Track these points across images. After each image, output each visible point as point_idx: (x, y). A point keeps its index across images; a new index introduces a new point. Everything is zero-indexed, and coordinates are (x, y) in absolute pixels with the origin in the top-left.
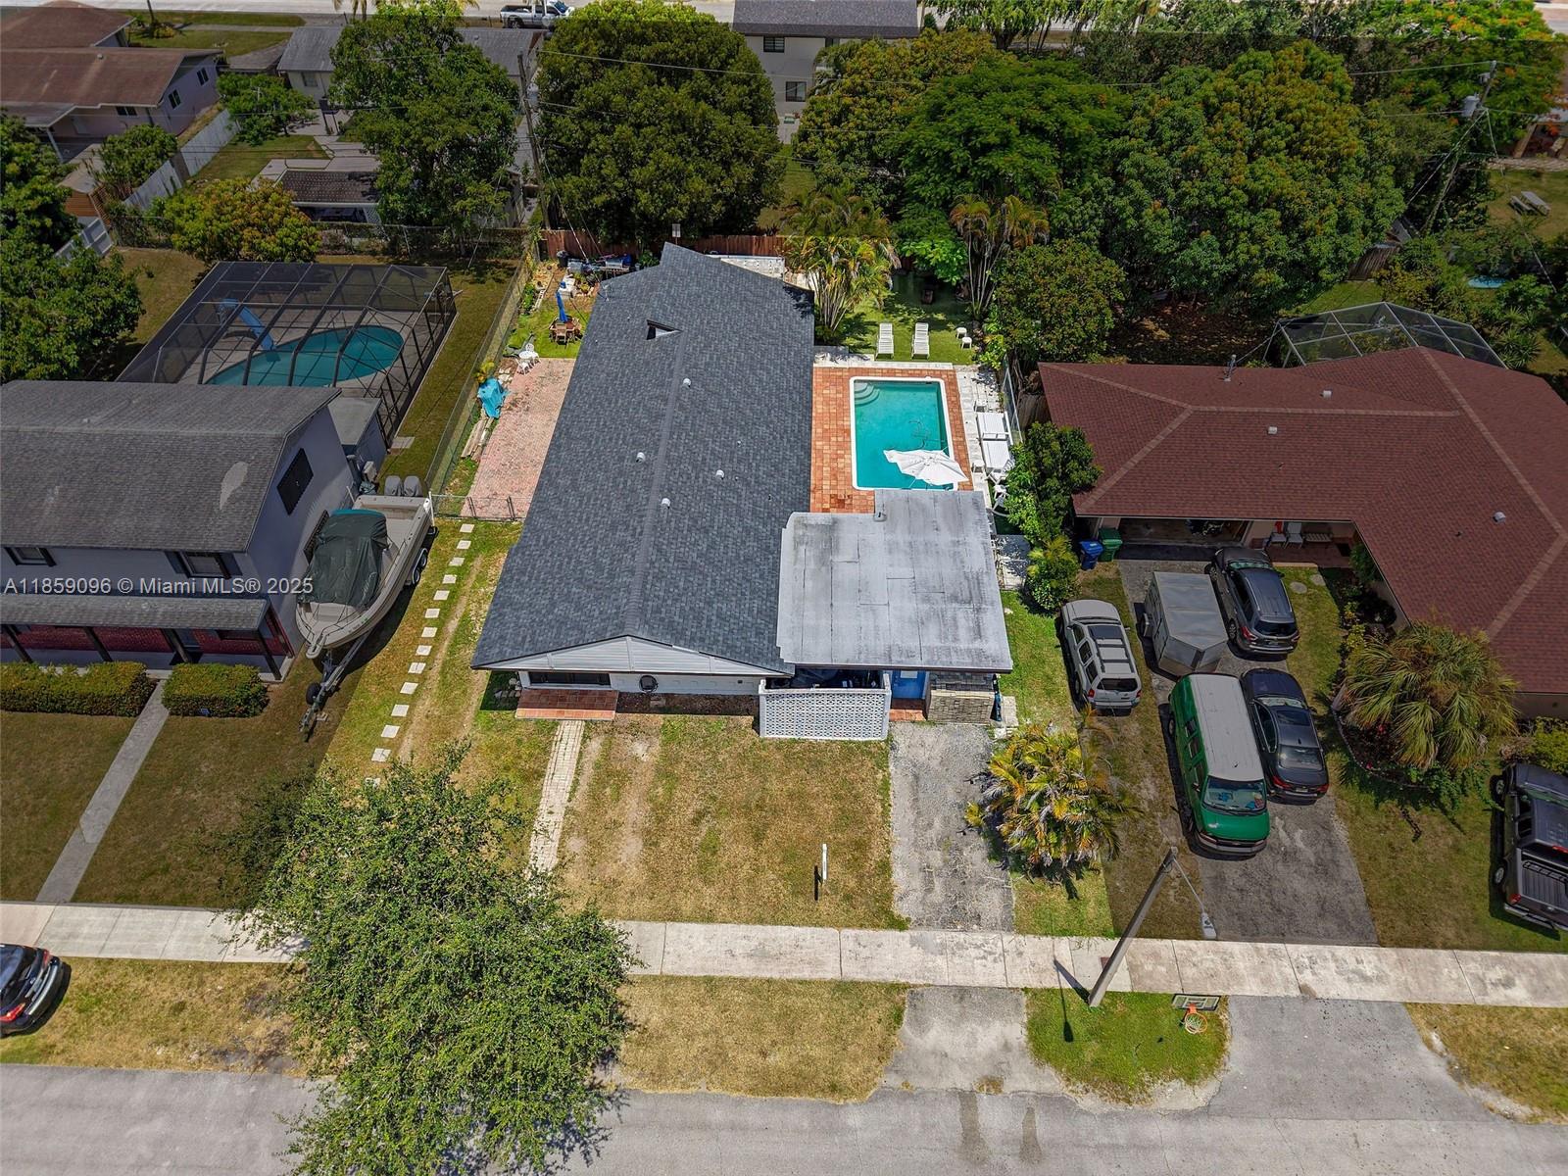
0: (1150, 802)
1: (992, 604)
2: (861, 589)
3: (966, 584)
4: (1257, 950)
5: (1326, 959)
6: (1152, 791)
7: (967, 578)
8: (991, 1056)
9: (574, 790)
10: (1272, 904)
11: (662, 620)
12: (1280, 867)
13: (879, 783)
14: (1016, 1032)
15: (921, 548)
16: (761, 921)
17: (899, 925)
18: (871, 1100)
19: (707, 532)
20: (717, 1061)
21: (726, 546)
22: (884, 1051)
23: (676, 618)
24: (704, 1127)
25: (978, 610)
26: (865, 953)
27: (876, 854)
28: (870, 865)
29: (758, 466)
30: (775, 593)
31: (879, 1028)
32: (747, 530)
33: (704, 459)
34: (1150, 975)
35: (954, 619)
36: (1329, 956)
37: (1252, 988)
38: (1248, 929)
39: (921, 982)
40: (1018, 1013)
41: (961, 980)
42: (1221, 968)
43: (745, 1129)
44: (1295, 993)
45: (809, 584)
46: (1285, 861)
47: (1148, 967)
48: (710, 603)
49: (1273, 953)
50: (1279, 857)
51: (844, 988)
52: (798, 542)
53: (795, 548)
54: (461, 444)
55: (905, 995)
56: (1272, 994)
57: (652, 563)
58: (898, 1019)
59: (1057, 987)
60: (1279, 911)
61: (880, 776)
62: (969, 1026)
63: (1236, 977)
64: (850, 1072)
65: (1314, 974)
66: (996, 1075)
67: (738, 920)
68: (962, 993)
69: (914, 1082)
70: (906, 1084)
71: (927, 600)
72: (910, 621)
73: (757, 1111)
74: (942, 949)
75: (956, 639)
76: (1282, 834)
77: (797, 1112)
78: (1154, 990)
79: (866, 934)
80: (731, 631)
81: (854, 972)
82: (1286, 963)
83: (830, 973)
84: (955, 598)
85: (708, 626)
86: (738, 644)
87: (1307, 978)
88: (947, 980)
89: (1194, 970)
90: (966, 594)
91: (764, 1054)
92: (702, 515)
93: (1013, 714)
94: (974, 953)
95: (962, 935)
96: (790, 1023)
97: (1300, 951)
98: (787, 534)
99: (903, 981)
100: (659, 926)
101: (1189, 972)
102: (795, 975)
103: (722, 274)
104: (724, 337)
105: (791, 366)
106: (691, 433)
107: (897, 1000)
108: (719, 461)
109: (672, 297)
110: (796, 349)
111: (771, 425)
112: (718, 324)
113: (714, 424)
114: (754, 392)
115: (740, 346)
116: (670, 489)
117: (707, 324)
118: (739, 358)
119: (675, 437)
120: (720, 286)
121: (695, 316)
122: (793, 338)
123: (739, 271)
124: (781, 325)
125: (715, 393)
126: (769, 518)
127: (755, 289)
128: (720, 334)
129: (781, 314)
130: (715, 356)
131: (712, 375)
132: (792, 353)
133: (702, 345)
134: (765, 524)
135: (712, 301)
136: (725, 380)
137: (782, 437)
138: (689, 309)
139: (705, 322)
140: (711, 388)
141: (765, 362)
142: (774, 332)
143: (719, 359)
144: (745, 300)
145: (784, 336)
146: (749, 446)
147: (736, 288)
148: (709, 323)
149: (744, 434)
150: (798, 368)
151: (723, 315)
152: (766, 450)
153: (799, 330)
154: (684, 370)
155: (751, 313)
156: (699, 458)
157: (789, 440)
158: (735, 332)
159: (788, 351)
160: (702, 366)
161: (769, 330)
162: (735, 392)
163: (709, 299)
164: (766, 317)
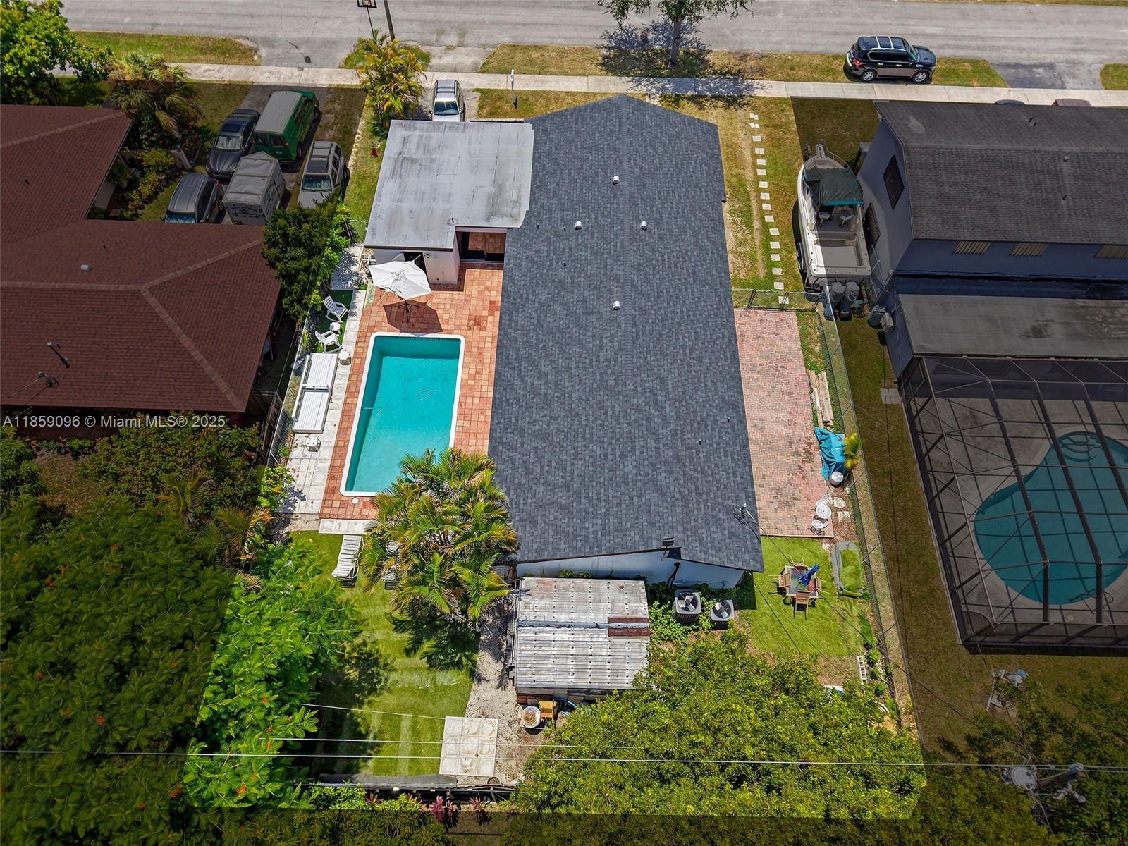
1: (390, 158)
2: (475, 168)
3: (403, 171)
7: (401, 175)
8: (448, 55)
11: (605, 110)
14: (435, 61)
15: (426, 197)
17: (477, 90)
18: (499, 44)
19: (584, 178)
22: (492, 56)
23: (597, 114)
25: (400, 154)
26: (497, 82)
29: (549, 256)
31: (493, 62)
32: (556, 195)
33: (593, 237)
35: (418, 147)
45: (511, 171)
48: (578, 133)
51: (507, 72)
52: (518, 202)
53: (519, 197)
54: (832, 386)
55: (480, 70)
57: (618, 139)
58: (485, 64)
62: (455, 62)
64: (506, 51)
66: (447, 51)
68: (455, 70)
69: (481, 49)
70: (484, 49)
71: (433, 161)
72: (447, 147)
73: (545, 41)
75: (421, 137)
77: (529, 41)
79: (493, 88)
80: (563, 124)
81: (503, 76)
84: (413, 161)
85: (577, 120)
86: (558, 119)
88: (460, 74)
90: (405, 164)
91: (542, 55)
92: (589, 190)
98: (526, 206)
99: (480, 74)
100: (590, 91)
102: (529, 76)
103: (600, 522)
104: (588, 400)
105: (515, 398)
106: (606, 256)
107: (485, 69)
108: (580, 241)
109: (652, 432)
110: (509, 430)
111: (537, 305)
112: (596, 419)
113: (587, 276)
114: (554, 337)
115: (570, 397)
116: (615, 196)
117: (607, 411)
118: (570, 377)
119: (619, 245)
120: (599, 494)
121: (621, 414)
122: (513, 448)
123: (579, 544)
124: (524, 462)
125: (589, 314)
126: (539, 213)
127: (556, 518)
128: (592, 401)
129: (523, 481)
130: (594, 364)
131: (594, 336)
132: (513, 420)
133: (609, 371)
134: (542, 206)
135: (606, 455)
136: (581, 337)
137: (527, 298)
138: (629, 424)
139: (610, 413)
140: (593, 318)
141: (543, 387)
142: (533, 445)
143: (591, 361)
144: (567, 487)
145: (522, 444)
146: (557, 270)
147: (579, 503)
148: (606, 413)
149: (561, 281)
150: (508, 400)
151: (591, 439)
152: (541, 275)
153: (503, 467)
154: (623, 325)
155: (560, 463)
156: (596, 235)
157: (521, 297)
158: (577, 415)
159: (517, 421)
160: (605, 341)
161: (539, 444)
162: (571, 326)
163: (610, 457)
164: (542, 467)
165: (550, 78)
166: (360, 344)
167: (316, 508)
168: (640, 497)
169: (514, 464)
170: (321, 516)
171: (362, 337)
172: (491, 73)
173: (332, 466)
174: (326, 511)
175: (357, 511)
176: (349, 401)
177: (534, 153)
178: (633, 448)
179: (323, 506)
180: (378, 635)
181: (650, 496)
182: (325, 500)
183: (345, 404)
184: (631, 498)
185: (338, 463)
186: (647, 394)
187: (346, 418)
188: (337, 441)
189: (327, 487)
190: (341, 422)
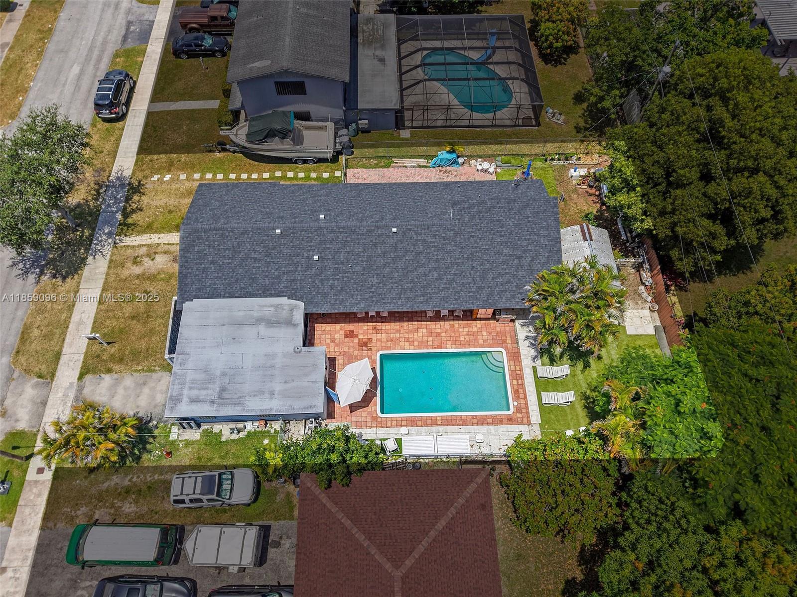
0: (121, 507)
1: (216, 410)
2: (235, 340)
3: (236, 396)
4: (30, 550)
5: (16, 587)
6: (127, 510)
7: (240, 397)
8: (15, 414)
9: (168, 244)
10: (50, 565)
11: (194, 241)
12: (69, 576)
13: (153, 368)
14: (22, 426)
15: (269, 373)
16: (95, 322)
17: (80, 378)
18: (10, 366)
19: (266, 256)
20: (40, 311)
21: (259, 267)
22: (27, 371)
23: (197, 248)
24: (16, 309)
25: (213, 402)
26: (71, 364)
27: (116, 367)
28: (111, 365)
29: (338, 280)
30: (232, 296)
31: (37, 369)
32: (278, 277)
33: (329, 248)
34: (31, 490)
35: (207, 389)
36: (18, 589)
37: (12, 542)
38: (42, 548)
39: (53, 386)
40: (29, 427)
41: (50, 403)
42: (25, 528)
43: (12, 322)
44: (4, 564)
45: (241, 314)
46: (72, 580)
47: (35, 490)
48: (213, 262)
49: (25, 559)
50: (74, 577)
51: (58, 355)
52: (277, 307)
53: (272, 306)
55: (49, 380)
56: (7, 552)
58: (40, 377)
59: (36, 445)
60: (46, 568)
61: (157, 368)
62: (29, 407)
63: (19, 535)
64: (22, 359)
65: (11, 578)
66: (7, 416)
67: (97, 313)
68: (44, 403)
69: (13, 383)
70: (13, 379)
71: (224, 374)
72: (208, 365)
73: (17, 326)
74: (66, 395)
75: (191, 388)
76: (88, 583)
77: (13, 340)
78: (23, 491)
79: (80, 364)
80: (197, 275)
81: (63, 359)
82: (20, 564)
83: (65, 350)
84: (223, 390)
85: (196, 264)
86: (189, 280)
87: (9, 573)
88: (51, 397)
89: (28, 513)
90: (225, 395)
91: (39, 327)
93: (187, 438)
94: (61, 409)
95: (70, 405)
96: (48, 337)
97: (24, 574)
98: (284, 300)
99: (55, 379)
100: (101, 285)
101: (27, 511)
102: (68, 336)
103: (542, 239)
104: (462, 248)
105: (455, 295)
106: (349, 239)
107: (48, 376)
108: (330, 257)
109: (489, 210)
110: (478, 296)
111: (381, 285)
112: (476, 242)
113: (364, 251)
114: (411, 271)
115: (458, 259)
116: (294, 233)
117: (471, 236)
118: (443, 259)
119: (341, 230)
120: (525, 240)
121: (475, 227)
122: (491, 293)
123: (555, 249)
124: (502, 285)
125: (396, 249)
126: (293, 289)
127: (539, 263)
128: (463, 245)
129: (515, 284)
130: (436, 244)
131: (414, 245)
132: (471, 294)
133: (443, 235)
134: (286, 287)
135: (501, 236)
136: (413, 253)
137: (373, 292)
138: (482, 223)
139: (473, 234)
140: (400, 246)
141: (449, 277)
142: (490, 280)
143: (434, 247)
144: (519, 258)
145: (489, 287)
146: (354, 273)
147: (531, 250)
148: (473, 237)
149: (364, 269)
150: (456, 300)
151: (489, 245)
152: (355, 283)
153: (504, 298)
154: (409, 227)
155: (504, 263)
156: (328, 246)
157: (372, 297)
158: (472, 254)
159: (472, 292)
160: (419, 238)
161: (490, 276)
162: (404, 260)
163: (503, 234)
164: (506, 273)
165: (75, 318)
166: (389, 424)
167: (523, 428)
168: (528, 217)
169: (502, 291)
170: (529, 423)
171: (382, 424)
172: (55, 370)
173: (493, 424)
174: (525, 421)
175: (522, 401)
176: (439, 423)
177: (224, 297)
178: (498, 221)
179: (522, 423)
180: (595, 375)
181: (528, 211)
182: (518, 424)
183: (442, 425)
184: (529, 222)
185: (490, 420)
186: (463, 213)
187: (454, 422)
188: (473, 424)
189: (508, 424)
190: (457, 425)
